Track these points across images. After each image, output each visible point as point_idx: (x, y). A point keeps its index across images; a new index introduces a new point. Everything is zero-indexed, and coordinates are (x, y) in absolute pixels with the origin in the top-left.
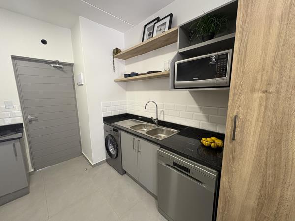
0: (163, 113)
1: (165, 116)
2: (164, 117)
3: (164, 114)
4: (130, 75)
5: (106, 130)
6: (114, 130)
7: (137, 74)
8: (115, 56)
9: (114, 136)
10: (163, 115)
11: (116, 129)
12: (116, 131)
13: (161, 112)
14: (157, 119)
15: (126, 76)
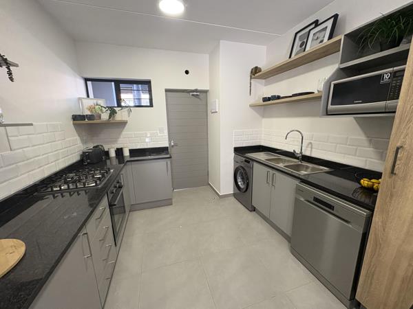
0: (310, 146)
1: (313, 150)
2: (311, 151)
3: (312, 148)
4: (269, 99)
5: (236, 162)
6: (246, 161)
7: (279, 98)
8: (253, 76)
9: (246, 168)
10: (310, 149)
11: (248, 161)
12: (249, 162)
13: (308, 145)
14: (301, 153)
15: (265, 99)
